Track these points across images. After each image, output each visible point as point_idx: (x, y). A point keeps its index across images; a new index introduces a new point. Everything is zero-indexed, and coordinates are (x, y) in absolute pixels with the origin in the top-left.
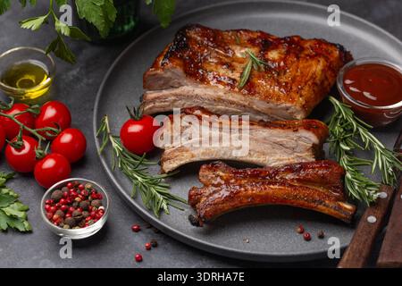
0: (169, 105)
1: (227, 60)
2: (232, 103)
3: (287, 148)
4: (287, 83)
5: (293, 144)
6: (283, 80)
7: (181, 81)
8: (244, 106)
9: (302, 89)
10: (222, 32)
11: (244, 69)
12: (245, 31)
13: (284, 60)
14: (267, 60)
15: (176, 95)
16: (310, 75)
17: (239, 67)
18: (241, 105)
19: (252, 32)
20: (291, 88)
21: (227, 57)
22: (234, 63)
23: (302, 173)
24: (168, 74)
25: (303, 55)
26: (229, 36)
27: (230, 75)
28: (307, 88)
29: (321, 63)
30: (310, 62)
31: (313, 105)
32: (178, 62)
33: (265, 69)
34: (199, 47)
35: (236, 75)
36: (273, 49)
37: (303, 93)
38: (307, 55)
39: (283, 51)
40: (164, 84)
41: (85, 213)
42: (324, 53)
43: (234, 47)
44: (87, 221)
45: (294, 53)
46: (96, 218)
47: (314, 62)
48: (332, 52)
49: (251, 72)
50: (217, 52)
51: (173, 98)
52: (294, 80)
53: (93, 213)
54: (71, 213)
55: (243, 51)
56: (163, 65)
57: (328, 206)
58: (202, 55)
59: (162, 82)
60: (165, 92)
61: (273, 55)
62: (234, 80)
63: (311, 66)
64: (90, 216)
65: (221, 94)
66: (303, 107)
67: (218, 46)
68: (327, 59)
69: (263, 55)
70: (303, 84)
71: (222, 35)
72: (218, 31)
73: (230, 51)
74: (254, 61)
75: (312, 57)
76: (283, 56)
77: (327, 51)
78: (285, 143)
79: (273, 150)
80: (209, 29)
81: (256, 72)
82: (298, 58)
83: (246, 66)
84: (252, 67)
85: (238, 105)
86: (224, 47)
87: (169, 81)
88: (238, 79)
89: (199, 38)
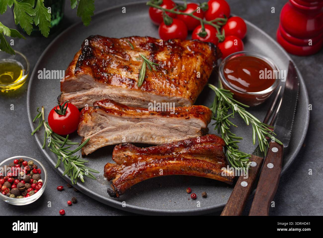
0: (83, 104)
1: (125, 64)
2: (133, 99)
3: (181, 132)
4: (175, 79)
5: (185, 128)
6: (172, 77)
7: (91, 84)
8: (144, 101)
9: (187, 83)
10: (118, 39)
11: (140, 70)
12: (136, 37)
13: (170, 60)
14: (157, 62)
15: (88, 95)
16: (192, 70)
17: (136, 68)
18: (141, 100)
19: (142, 38)
20: (179, 83)
21: (125, 61)
22: (132, 66)
23: (193, 148)
24: (81, 80)
25: (184, 55)
26: (124, 43)
27: (130, 76)
28: (191, 82)
29: (199, 60)
30: (190, 60)
31: (196, 95)
32: (88, 69)
33: (157, 69)
34: (103, 55)
35: (135, 76)
36: (160, 51)
37: (189, 86)
38: (188, 54)
39: (169, 52)
40: (77, 87)
41: (27, 185)
42: (200, 51)
43: (129, 53)
44: (29, 192)
45: (177, 53)
46: (36, 189)
47: (193, 60)
48: (206, 49)
49: (146, 72)
50: (117, 58)
51: (86, 98)
52: (180, 76)
53: (34, 185)
54: (16, 184)
55: (137, 55)
56: (76, 72)
57: (215, 174)
58: (105, 62)
59: (76, 86)
60: (79, 94)
61: (162, 56)
62: (134, 81)
63: (191, 63)
64: (31, 187)
65: (125, 92)
66: (190, 98)
67: (117, 53)
68: (203, 56)
69: (154, 58)
70: (188, 79)
71: (118, 43)
72: (114, 39)
73: (127, 56)
74: (147, 63)
75: (191, 55)
76: (169, 57)
77: (202, 49)
78: (179, 128)
79: (170, 134)
80: (108, 38)
81: (149, 72)
82: (181, 57)
83: (141, 67)
84: (146, 68)
85: (138, 100)
86: (121, 53)
87: (81, 84)
88: (137, 79)
89: (101, 47)
